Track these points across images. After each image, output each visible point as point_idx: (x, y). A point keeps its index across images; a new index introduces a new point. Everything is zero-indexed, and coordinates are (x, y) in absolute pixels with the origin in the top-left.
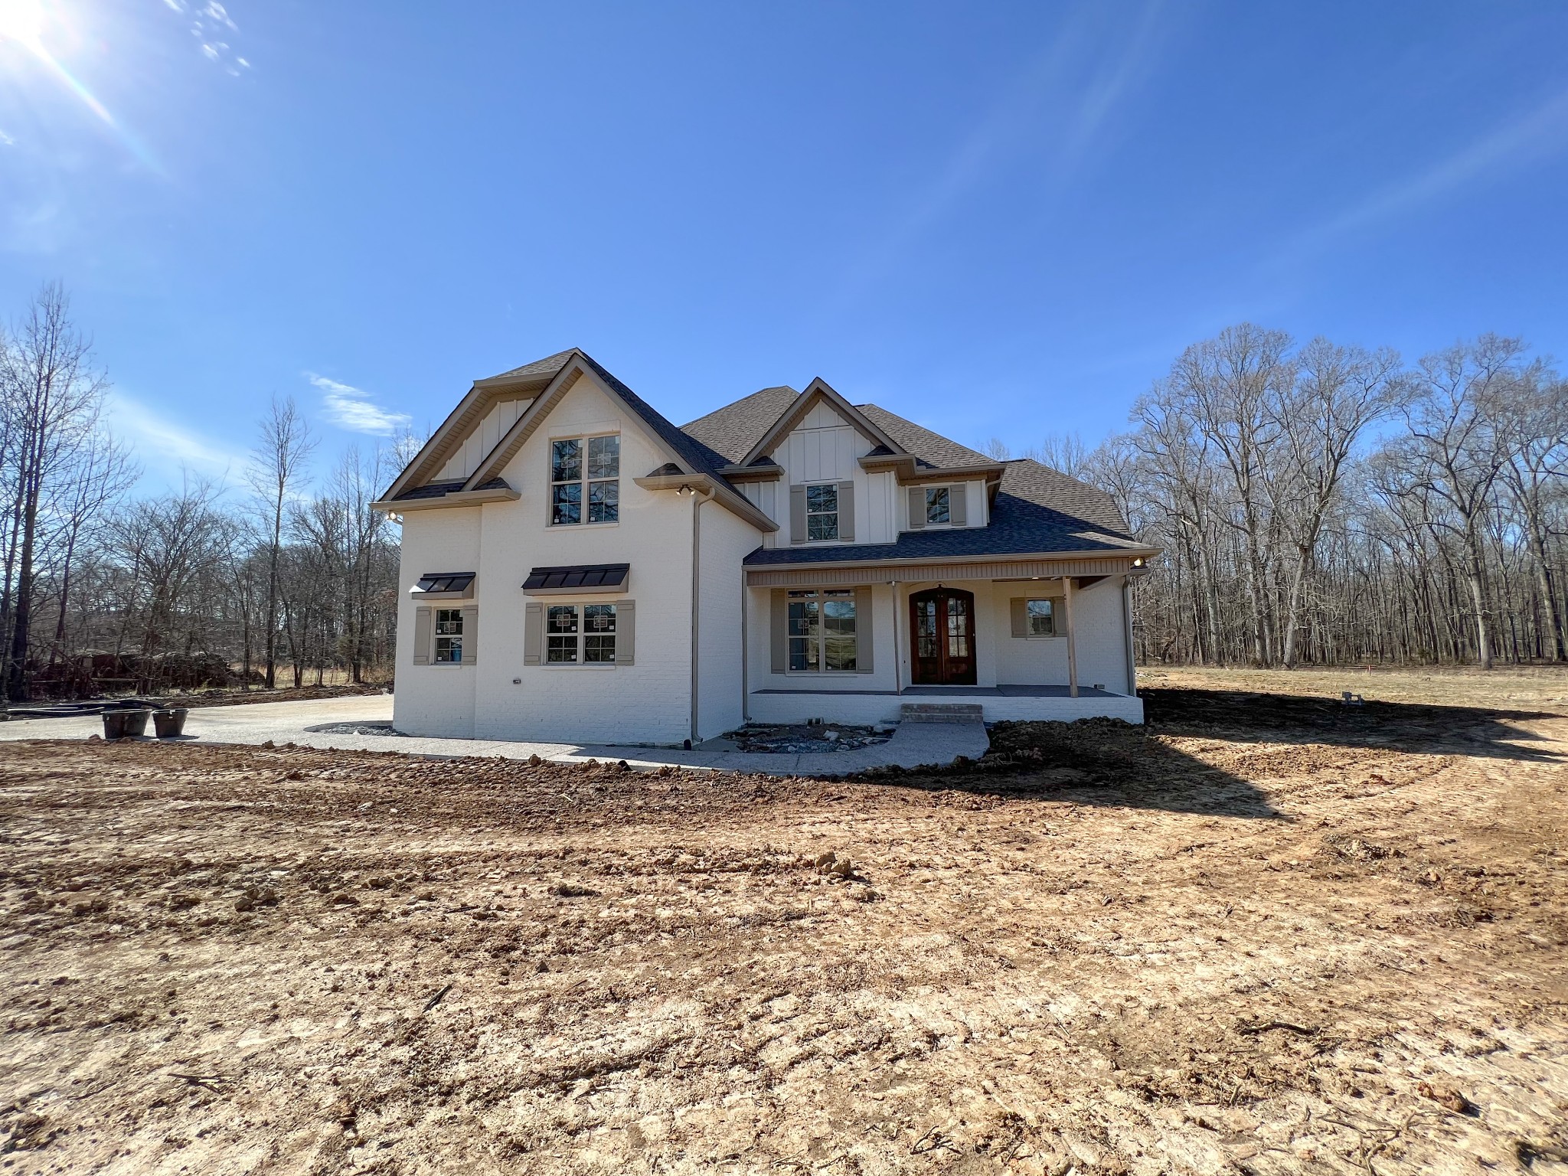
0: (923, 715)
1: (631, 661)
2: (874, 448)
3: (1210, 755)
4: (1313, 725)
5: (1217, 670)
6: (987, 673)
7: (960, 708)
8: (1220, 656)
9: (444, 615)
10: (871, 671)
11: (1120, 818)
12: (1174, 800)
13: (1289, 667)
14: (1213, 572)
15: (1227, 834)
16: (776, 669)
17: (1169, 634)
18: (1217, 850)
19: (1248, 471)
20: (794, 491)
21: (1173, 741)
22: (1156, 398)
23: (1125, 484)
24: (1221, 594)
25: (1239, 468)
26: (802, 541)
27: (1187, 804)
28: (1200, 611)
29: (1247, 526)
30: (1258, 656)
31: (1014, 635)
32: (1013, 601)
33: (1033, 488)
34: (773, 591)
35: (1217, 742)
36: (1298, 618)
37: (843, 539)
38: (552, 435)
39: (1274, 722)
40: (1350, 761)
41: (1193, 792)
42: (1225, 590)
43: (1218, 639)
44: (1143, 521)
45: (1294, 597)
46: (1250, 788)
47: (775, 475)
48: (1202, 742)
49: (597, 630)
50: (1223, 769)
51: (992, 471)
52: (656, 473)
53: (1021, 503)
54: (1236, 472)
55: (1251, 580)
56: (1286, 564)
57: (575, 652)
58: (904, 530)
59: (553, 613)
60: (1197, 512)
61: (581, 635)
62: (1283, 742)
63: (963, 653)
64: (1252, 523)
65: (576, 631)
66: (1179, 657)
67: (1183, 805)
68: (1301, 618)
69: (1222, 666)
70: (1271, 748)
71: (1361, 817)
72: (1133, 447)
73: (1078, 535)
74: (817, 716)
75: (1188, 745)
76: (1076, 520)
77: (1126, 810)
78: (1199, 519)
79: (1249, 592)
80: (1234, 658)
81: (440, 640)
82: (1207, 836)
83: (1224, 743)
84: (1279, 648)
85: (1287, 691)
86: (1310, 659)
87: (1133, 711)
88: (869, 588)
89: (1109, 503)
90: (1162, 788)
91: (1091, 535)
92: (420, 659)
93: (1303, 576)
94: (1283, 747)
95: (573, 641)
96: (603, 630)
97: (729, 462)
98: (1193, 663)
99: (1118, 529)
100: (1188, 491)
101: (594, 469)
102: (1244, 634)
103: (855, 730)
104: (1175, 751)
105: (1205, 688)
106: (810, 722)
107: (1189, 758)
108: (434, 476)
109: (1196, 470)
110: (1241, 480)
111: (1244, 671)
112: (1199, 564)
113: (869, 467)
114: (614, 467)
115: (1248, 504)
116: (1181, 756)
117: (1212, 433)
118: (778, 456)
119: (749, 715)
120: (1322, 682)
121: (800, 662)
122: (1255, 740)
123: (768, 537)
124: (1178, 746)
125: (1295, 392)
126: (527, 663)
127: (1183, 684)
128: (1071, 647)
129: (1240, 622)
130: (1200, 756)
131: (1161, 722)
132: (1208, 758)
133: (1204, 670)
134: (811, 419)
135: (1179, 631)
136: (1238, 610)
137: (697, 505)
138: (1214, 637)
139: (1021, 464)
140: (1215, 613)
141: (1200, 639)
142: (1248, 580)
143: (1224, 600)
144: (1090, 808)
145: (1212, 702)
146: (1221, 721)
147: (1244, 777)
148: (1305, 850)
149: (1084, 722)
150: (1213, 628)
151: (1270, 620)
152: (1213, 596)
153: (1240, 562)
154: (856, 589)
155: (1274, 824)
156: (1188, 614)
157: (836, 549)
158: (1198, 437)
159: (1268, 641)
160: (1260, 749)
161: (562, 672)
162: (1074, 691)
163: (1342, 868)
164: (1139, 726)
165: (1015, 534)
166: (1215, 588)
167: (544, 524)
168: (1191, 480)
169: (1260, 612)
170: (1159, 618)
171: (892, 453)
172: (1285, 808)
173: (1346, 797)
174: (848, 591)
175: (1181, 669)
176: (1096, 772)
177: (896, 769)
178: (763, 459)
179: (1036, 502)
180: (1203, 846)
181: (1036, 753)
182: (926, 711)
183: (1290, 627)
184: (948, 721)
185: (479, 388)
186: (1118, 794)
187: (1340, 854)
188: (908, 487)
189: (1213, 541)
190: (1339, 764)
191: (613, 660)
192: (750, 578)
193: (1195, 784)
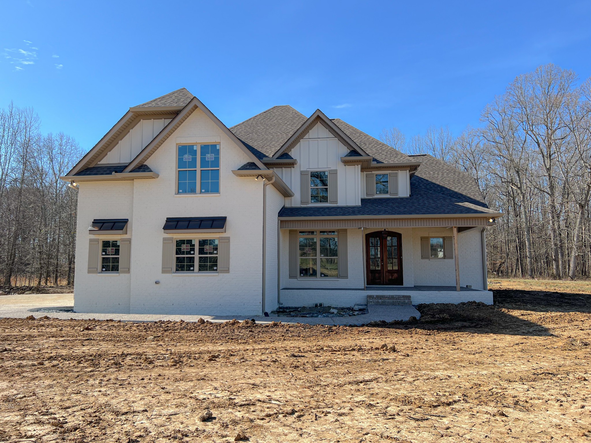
0: (380, 301)
1: (227, 271)
2: (349, 151)
3: (525, 317)
4: (575, 305)
5: (531, 280)
6: (408, 280)
7: (399, 297)
8: (532, 272)
9: (106, 244)
10: (346, 277)
11: (489, 337)
12: (511, 331)
13: (572, 279)
14: (529, 220)
15: (532, 340)
16: (291, 277)
17: (501, 258)
18: (528, 344)
19: (550, 156)
20: (302, 173)
21: (509, 311)
22: (497, 108)
23: (476, 159)
24: (533, 232)
25: (545, 154)
26: (307, 203)
27: (516, 333)
28: (520, 243)
29: (548, 190)
30: (555, 271)
31: (423, 257)
32: (422, 238)
33: (432, 173)
34: (291, 231)
35: (529, 312)
36: (577, 248)
37: (331, 202)
38: (178, 142)
39: (557, 304)
40: (587, 318)
41: (519, 329)
42: (535, 228)
43: (531, 261)
44: (486, 185)
45: (576, 235)
46: (543, 328)
47: (292, 164)
48: (522, 312)
49: (206, 253)
50: (532, 321)
51: (413, 166)
52: (244, 168)
53: (425, 182)
54: (543, 157)
55: (551, 224)
56: (572, 215)
57: (193, 266)
58: (363, 197)
59: (180, 243)
60: (520, 181)
61: (197, 256)
62: (560, 311)
63: (396, 268)
64: (552, 187)
65: (194, 254)
66: (507, 272)
67: (514, 332)
68: (579, 248)
69: (533, 278)
70: (554, 314)
71: (584, 335)
72: (481, 138)
73: (460, 204)
74: (321, 302)
75: (516, 313)
76: (456, 193)
77: (492, 334)
78: (521, 185)
79: (550, 232)
80: (541, 274)
81: (103, 258)
82: (524, 341)
83: (532, 312)
84: (567, 267)
85: (568, 291)
86: (585, 274)
87: (488, 299)
88: (346, 230)
89: (474, 183)
90: (505, 328)
91: (467, 204)
92: (91, 270)
93: (581, 223)
94: (559, 314)
95: (192, 260)
96: (210, 253)
97: (267, 157)
98: (515, 276)
99: (479, 198)
100: (515, 167)
101: (204, 163)
102: (547, 258)
103: (343, 309)
104: (509, 315)
105: (523, 289)
106: (316, 305)
107: (517, 318)
108: (100, 161)
109: (520, 154)
110: (546, 161)
111: (546, 281)
112: (520, 213)
113: (346, 163)
114: (216, 162)
115: (550, 177)
116: (513, 317)
117: (529, 132)
118: (293, 153)
119: (281, 302)
120: (587, 287)
121: (305, 272)
122: (547, 311)
123: (288, 200)
124: (511, 314)
125: (578, 109)
126: (164, 272)
127: (511, 287)
128: (457, 264)
129: (543, 251)
130: (521, 317)
131: (502, 304)
132: (525, 318)
133: (522, 280)
134: (313, 133)
135: (508, 255)
136: (543, 242)
137: (265, 185)
138: (528, 260)
139: (424, 157)
140: (530, 245)
141: (520, 260)
142: (549, 224)
143: (535, 236)
144: (476, 334)
145: (527, 296)
146: (531, 303)
147: (541, 324)
148: (561, 344)
149: (463, 304)
150: (528, 254)
151: (562, 250)
152: (528, 234)
153: (544, 213)
154: (338, 231)
155: (550, 338)
156: (514, 244)
157: (328, 208)
158: (521, 133)
159: (560, 262)
160: (548, 314)
161: (185, 276)
162: (458, 288)
163: (573, 347)
164: (492, 305)
165: (426, 202)
166: (530, 229)
167: (174, 193)
168: (516, 161)
169: (556, 245)
170: (495, 247)
171: (361, 155)
172: (556, 333)
173: (581, 330)
174: (334, 232)
175: (510, 280)
176: (476, 323)
177: (384, 322)
178: (285, 155)
179: (434, 181)
180: (523, 343)
181: (446, 316)
182: (381, 299)
183: (573, 254)
184: (393, 304)
185: (132, 112)
186: (487, 330)
187: (573, 344)
188: (365, 173)
189: (529, 198)
190: (582, 319)
191: (216, 270)
192: (282, 223)
193: (518, 326)
